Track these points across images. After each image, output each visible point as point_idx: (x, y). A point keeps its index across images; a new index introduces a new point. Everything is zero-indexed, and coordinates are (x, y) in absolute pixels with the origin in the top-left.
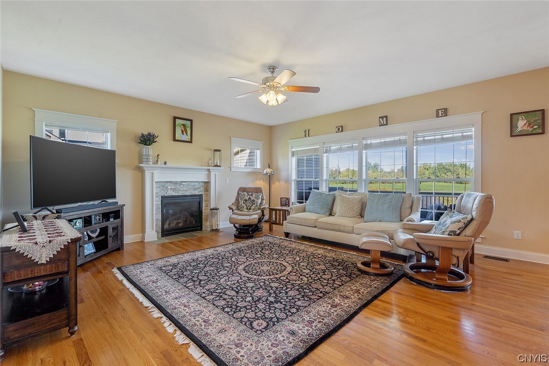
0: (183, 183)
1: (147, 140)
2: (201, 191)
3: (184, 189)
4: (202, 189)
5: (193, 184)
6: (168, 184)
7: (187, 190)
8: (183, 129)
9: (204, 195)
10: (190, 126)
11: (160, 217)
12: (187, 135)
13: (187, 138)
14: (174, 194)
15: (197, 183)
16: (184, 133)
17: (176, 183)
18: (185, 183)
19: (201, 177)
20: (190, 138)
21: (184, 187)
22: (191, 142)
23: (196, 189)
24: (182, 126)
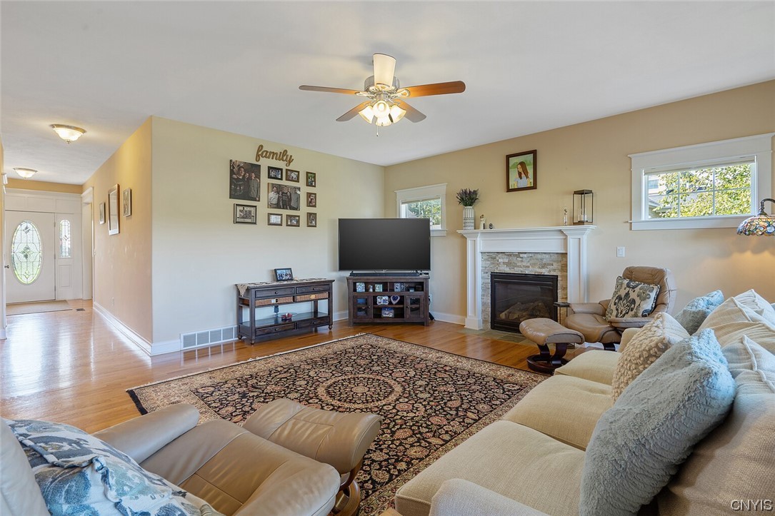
0: (521, 255)
1: (468, 198)
2: (554, 270)
3: (524, 264)
4: (555, 266)
5: (539, 256)
6: (500, 255)
7: (528, 267)
8: (521, 170)
9: (562, 276)
10: (532, 162)
11: (490, 301)
12: (527, 177)
13: (527, 182)
14: (507, 270)
15: (547, 256)
16: (523, 175)
17: (510, 255)
18: (525, 255)
19: (551, 245)
20: (532, 181)
21: (522, 261)
22: (534, 187)
23: (544, 266)
24: (519, 166)
